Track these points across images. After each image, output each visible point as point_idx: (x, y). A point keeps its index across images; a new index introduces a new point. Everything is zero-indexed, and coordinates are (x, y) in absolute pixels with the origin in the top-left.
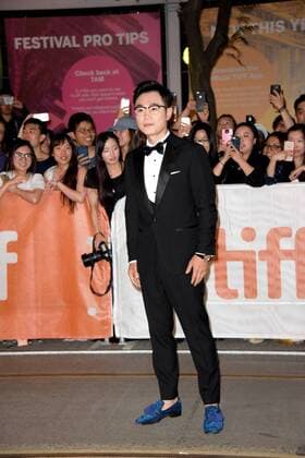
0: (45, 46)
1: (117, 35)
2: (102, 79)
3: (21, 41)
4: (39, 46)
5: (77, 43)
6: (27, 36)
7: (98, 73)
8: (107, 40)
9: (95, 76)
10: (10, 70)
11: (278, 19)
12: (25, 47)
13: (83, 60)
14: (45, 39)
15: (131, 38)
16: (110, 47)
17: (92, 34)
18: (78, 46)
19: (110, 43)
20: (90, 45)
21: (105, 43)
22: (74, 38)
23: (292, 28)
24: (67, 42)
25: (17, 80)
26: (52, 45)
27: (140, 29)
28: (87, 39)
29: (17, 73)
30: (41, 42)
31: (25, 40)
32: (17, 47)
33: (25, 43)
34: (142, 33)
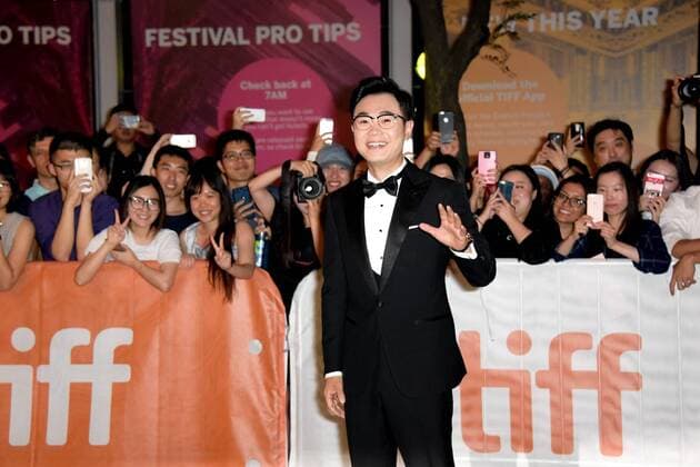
0: (194, 42)
1: (311, 27)
2: (283, 95)
3: (156, 35)
4: (184, 41)
5: (245, 37)
6: (164, 26)
7: (277, 85)
8: (294, 34)
9: (272, 89)
10: (135, 78)
11: (570, 9)
12: (162, 43)
13: (253, 65)
14: (193, 31)
15: (332, 32)
16: (297, 45)
17: (269, 25)
18: (247, 42)
19: (298, 39)
20: (266, 42)
21: (291, 40)
22: (240, 30)
23: (593, 24)
24: (230, 36)
25: (147, 95)
26: (205, 42)
27: (347, 19)
28: (261, 33)
29: (147, 83)
30: (188, 36)
31: (163, 32)
32: (148, 44)
33: (162, 38)
34: (350, 26)
